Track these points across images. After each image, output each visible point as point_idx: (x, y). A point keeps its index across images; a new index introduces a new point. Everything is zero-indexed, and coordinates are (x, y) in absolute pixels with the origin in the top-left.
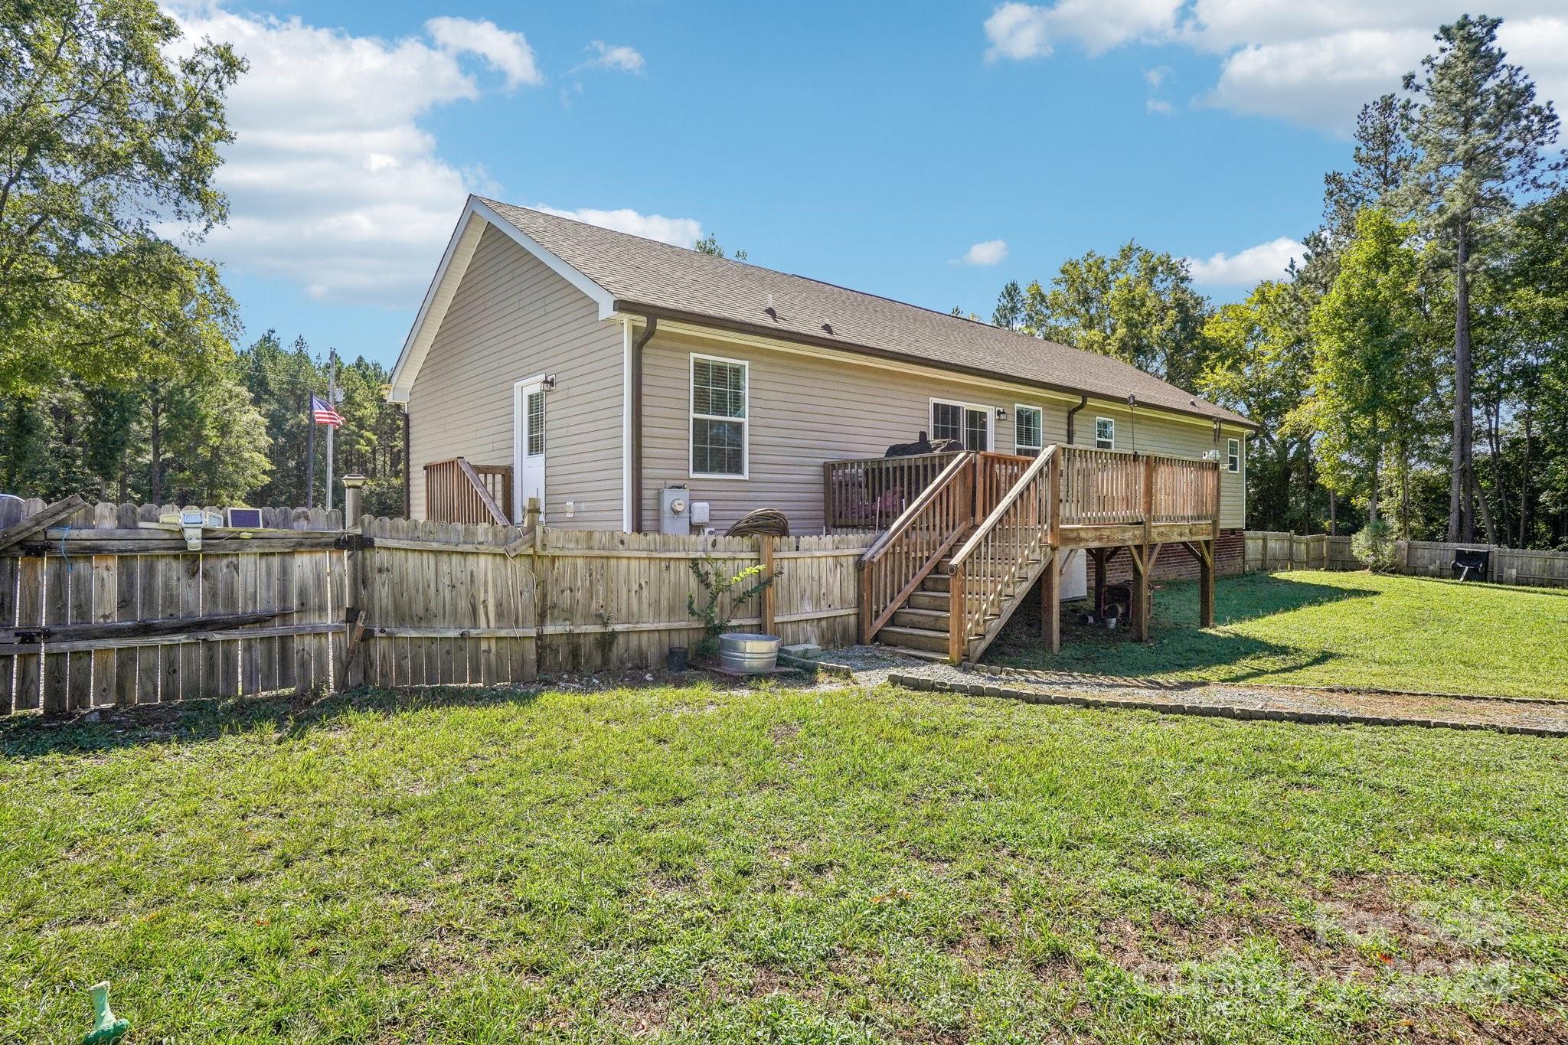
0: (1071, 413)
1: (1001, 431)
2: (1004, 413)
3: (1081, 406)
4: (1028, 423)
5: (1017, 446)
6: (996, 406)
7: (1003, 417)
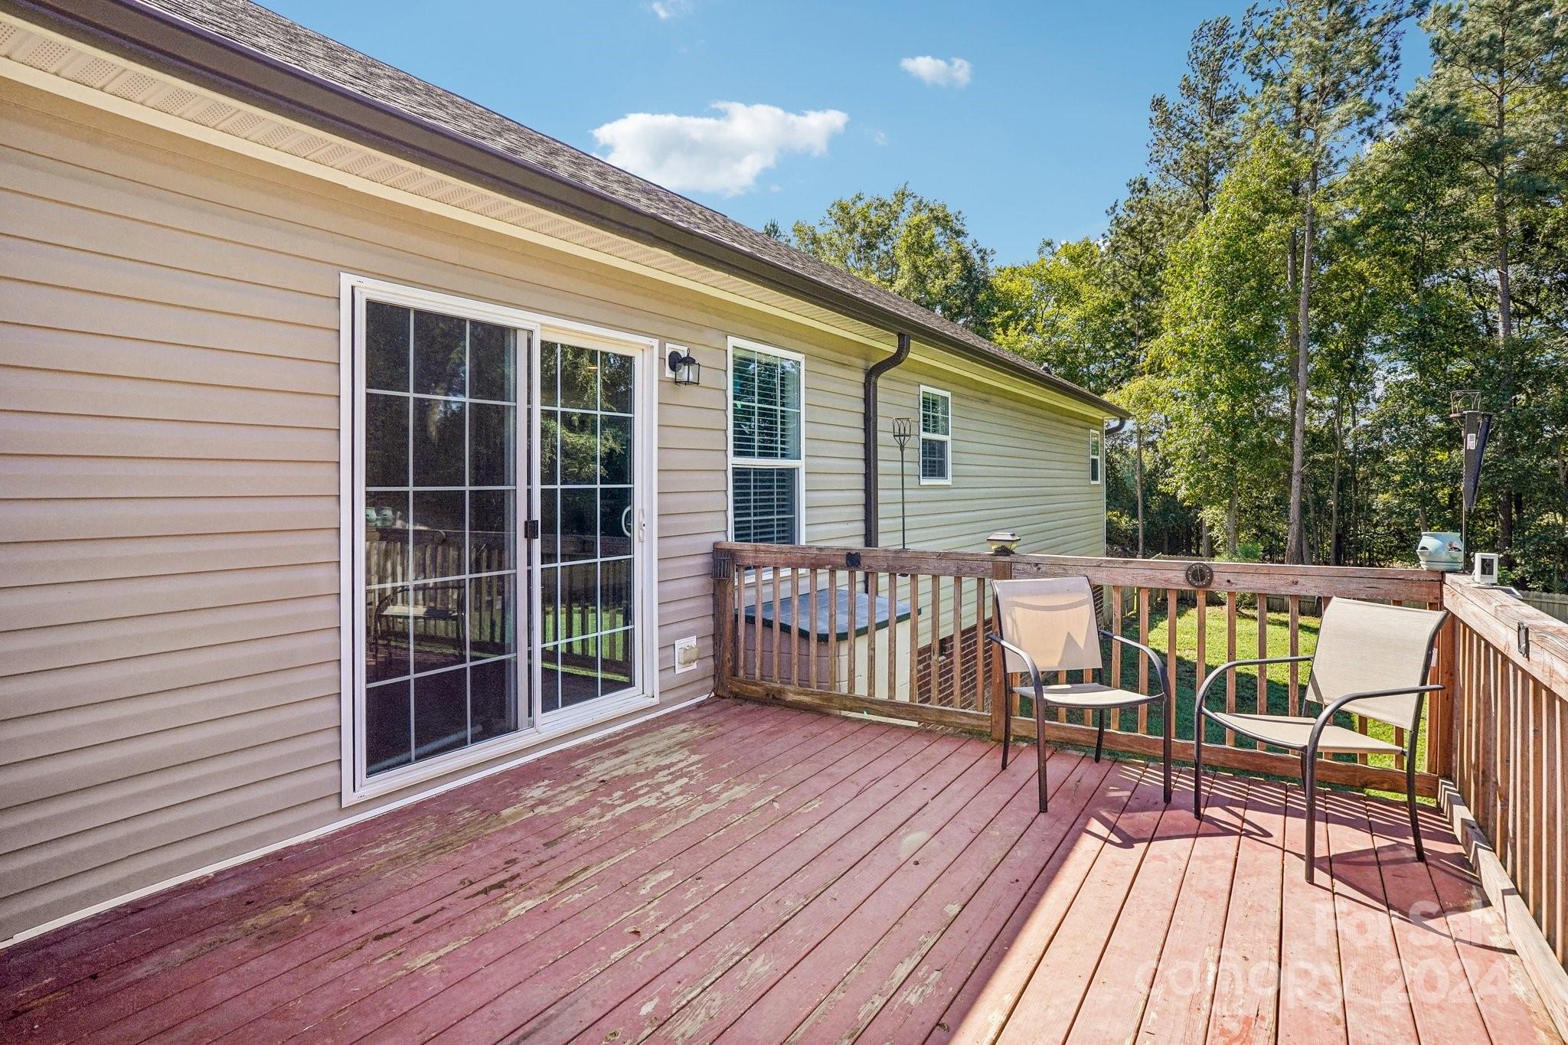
0: (872, 374)
1: (678, 416)
2: (689, 361)
3: (895, 360)
4: (767, 395)
5: (735, 461)
6: (664, 339)
7: (684, 373)
